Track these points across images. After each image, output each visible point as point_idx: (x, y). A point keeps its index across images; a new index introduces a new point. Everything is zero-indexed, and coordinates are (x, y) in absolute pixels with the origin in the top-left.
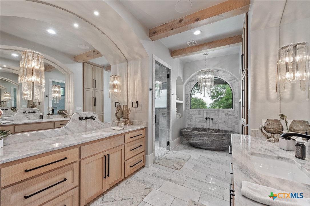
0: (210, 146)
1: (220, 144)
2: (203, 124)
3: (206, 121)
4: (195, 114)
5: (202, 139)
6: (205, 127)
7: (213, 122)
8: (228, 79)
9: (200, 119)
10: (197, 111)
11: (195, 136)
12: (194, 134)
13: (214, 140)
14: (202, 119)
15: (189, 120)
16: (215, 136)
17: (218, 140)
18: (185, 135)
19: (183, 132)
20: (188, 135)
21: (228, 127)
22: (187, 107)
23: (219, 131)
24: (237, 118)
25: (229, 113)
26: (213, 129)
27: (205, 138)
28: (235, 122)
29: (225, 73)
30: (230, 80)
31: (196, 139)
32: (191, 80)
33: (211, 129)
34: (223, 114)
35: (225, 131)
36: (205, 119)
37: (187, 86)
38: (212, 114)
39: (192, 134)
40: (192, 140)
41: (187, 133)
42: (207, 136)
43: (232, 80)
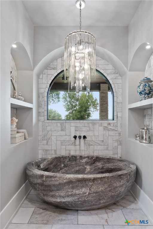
0: (94, 205)
1: (112, 197)
2: (69, 147)
3: (75, 142)
4: (55, 130)
5: (77, 192)
6: (73, 153)
7: (85, 143)
8: (109, 72)
9: (64, 138)
10: (59, 125)
11: (60, 187)
12: (57, 183)
13: (102, 191)
14: (68, 138)
15: (45, 142)
16: (105, 183)
17: (110, 191)
18: (36, 184)
19: (31, 176)
20: (42, 185)
21: (107, 149)
22: (40, 118)
23: (98, 159)
24: (120, 134)
25: (110, 127)
26: (88, 157)
27: (84, 190)
28: (117, 141)
29: (104, 61)
30: (111, 74)
31: (62, 194)
32: (47, 67)
33: (85, 158)
34: (101, 128)
35: (108, 159)
36: (73, 139)
37: (41, 77)
38: (84, 129)
39: (53, 183)
40: (52, 196)
41: (39, 181)
42: (87, 185)
43: (114, 73)
